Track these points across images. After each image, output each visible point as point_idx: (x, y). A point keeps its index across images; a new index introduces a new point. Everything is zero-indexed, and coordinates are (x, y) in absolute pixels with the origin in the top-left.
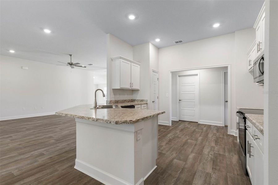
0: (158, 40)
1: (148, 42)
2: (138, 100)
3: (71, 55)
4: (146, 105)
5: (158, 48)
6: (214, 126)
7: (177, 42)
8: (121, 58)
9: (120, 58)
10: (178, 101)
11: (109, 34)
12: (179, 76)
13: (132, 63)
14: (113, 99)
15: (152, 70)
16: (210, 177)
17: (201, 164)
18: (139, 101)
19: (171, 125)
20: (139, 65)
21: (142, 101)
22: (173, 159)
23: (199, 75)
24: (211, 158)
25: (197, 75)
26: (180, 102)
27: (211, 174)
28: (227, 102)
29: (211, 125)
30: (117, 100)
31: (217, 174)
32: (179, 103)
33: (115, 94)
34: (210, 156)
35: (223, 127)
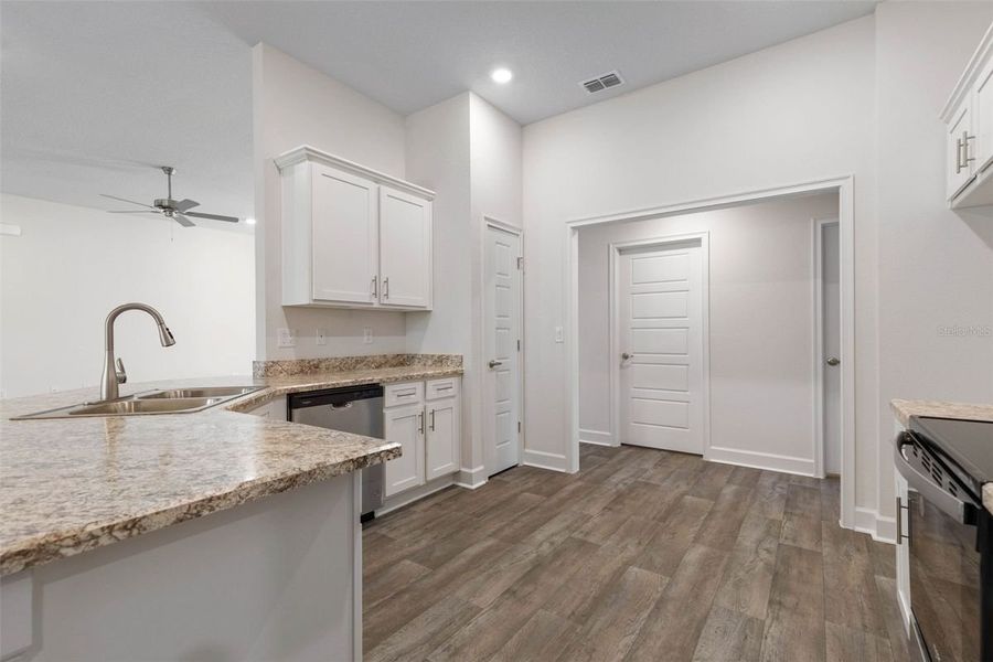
0: (502, 76)
1: (459, 92)
2: (426, 357)
3: (169, 171)
4: (454, 381)
5: (519, 124)
6: (772, 480)
7: (593, 86)
8: (311, 156)
9: (310, 158)
10: (618, 360)
11: (260, 44)
12: (621, 251)
13: (383, 188)
14: (291, 355)
15: (486, 219)
16: (761, 636)
17: (729, 586)
18: (430, 362)
19: (575, 468)
20: (429, 200)
21: (441, 360)
23: (704, 242)
24: (766, 564)
25: (696, 242)
26: (628, 362)
27: (763, 622)
28: (835, 363)
29: (760, 472)
30: (309, 357)
31: (785, 624)
32: (621, 367)
33: (297, 333)
34: (764, 555)
35: (819, 480)
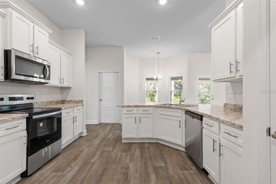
22: (113, 150)
